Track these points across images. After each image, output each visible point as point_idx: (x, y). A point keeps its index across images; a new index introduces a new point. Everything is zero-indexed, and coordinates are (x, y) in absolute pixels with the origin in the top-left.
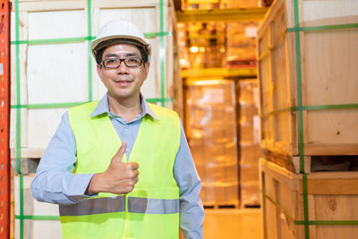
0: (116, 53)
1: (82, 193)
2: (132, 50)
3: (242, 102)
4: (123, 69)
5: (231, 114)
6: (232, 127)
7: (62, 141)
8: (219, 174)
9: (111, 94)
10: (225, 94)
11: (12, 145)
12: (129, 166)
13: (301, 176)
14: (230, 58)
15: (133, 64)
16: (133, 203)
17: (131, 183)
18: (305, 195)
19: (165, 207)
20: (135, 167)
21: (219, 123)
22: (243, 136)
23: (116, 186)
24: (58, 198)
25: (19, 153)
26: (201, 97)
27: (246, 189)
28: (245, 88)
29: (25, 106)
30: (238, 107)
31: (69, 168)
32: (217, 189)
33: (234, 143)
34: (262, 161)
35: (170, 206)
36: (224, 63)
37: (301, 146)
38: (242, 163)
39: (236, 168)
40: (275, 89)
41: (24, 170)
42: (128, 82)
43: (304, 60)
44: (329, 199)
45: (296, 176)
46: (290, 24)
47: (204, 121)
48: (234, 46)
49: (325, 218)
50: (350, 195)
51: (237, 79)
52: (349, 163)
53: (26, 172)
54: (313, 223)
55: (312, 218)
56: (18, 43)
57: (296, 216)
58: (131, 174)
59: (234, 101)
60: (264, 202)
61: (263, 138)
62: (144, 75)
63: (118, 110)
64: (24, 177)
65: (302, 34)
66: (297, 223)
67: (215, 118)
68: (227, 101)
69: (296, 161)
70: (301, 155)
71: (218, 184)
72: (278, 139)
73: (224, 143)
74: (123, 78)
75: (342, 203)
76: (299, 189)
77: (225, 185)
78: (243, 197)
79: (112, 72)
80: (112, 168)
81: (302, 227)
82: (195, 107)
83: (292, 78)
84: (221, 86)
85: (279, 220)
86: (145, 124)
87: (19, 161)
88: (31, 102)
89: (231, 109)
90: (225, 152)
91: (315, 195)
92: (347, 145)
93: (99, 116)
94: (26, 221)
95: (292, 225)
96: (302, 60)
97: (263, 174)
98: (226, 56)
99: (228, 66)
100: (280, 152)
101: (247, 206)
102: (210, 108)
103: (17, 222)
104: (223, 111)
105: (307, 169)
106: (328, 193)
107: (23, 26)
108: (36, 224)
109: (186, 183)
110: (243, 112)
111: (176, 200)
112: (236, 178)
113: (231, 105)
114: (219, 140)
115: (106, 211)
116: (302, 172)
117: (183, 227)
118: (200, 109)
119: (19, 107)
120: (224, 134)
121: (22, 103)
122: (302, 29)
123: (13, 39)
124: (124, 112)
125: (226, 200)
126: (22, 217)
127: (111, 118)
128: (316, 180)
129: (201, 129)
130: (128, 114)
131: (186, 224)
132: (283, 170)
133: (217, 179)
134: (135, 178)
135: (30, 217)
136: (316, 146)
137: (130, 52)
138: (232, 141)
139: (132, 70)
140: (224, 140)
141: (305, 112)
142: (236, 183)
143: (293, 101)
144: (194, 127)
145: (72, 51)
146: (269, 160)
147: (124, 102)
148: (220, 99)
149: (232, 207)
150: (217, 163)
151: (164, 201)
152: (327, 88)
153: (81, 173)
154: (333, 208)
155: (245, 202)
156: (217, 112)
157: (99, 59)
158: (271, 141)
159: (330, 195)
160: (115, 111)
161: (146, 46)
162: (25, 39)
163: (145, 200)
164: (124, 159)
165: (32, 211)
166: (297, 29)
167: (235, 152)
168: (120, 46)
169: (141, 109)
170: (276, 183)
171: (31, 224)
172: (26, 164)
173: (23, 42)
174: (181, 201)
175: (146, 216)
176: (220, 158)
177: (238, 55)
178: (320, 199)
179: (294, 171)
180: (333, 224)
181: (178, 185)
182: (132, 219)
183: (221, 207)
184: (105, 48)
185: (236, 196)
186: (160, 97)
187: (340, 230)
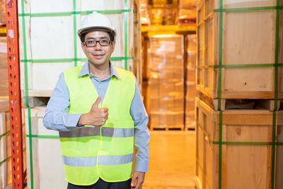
0: (94, 37)
1: (75, 125)
2: (104, 34)
3: (189, 52)
4: (98, 47)
5: (180, 60)
6: (181, 70)
7: (60, 92)
8: (170, 105)
9: (90, 62)
10: (176, 45)
11: (22, 88)
12: (103, 110)
13: (218, 112)
14: (182, 17)
15: (105, 44)
16: (105, 131)
17: (104, 120)
18: (221, 125)
19: (124, 133)
20: (106, 111)
21: (171, 67)
22: (189, 77)
23: (95, 122)
24: (60, 128)
25: (27, 93)
26: (159, 47)
27: (189, 116)
28: (192, 40)
29: (30, 61)
30: (186, 55)
31: (66, 109)
32: (168, 116)
33: (182, 83)
34: (197, 98)
35: (127, 132)
36: (177, 20)
37: (220, 92)
38: (187, 97)
39: (183, 101)
40: (207, 50)
41: (31, 105)
42: (102, 55)
43: (225, 32)
44: (236, 127)
45: (215, 112)
46: (217, 7)
47: (160, 66)
48: (185, 8)
49: (233, 140)
50: (250, 126)
51: (186, 34)
52: (253, 104)
53: (33, 106)
54: (224, 143)
55: (224, 140)
56: (23, 15)
57: (214, 138)
58: (104, 115)
59: (183, 51)
60: (197, 127)
61: (199, 83)
62: (112, 49)
63: (96, 73)
64: (32, 110)
65: (224, 13)
66: (214, 143)
67: (168, 63)
68: (178, 51)
69: (216, 102)
70: (219, 99)
71: (170, 113)
72: (206, 86)
73: (175, 83)
74: (99, 53)
75: (245, 130)
76: (217, 120)
77: (173, 113)
78: (187, 122)
79: (92, 49)
80: (92, 111)
81: (217, 146)
82: (153, 55)
83: (216, 45)
84: (174, 39)
85: (205, 140)
86: (112, 82)
87: (27, 98)
88: (34, 58)
89: (180, 57)
90: (175, 89)
91: (227, 125)
92: (250, 92)
93: (83, 76)
94: (33, 138)
95: (212, 144)
96: (223, 32)
97: (198, 109)
98: (178, 16)
99: (179, 24)
100: (207, 95)
101: (190, 129)
102: (164, 56)
103: (28, 139)
104: (175, 58)
105: (223, 108)
106: (236, 124)
107: (26, 3)
108: (40, 140)
109: (138, 118)
110: (189, 59)
111: (132, 129)
112: (182, 108)
113: (181, 54)
114: (170, 80)
115: (88, 135)
116: (219, 110)
117: (136, 145)
118: (157, 57)
119: (26, 61)
120: (174, 76)
121: (28, 59)
122: (225, 10)
123: (20, 12)
124: (99, 73)
125: (175, 124)
126: (31, 136)
127: (91, 78)
128: (229, 115)
129: (157, 71)
130: (102, 75)
131: (138, 143)
132: (208, 107)
133: (169, 109)
134: (106, 117)
135: (36, 136)
136: (230, 92)
137: (103, 36)
138: (181, 81)
139: (103, 48)
140: (175, 80)
141: (223, 69)
142: (182, 112)
143: (216, 61)
144: (152, 71)
145: (62, 22)
146: (201, 99)
147: (99, 67)
148: (172, 49)
149: (179, 129)
150: (170, 97)
151: (124, 130)
152: (240, 53)
153: (74, 113)
154: (239, 133)
155: (188, 126)
156: (170, 59)
157: (83, 40)
158: (203, 86)
159: (238, 125)
160: (94, 73)
161: (113, 32)
162: (29, 13)
163: (112, 129)
164: (100, 106)
165: (37, 132)
166: (221, 10)
167: (182, 89)
168: (97, 33)
169: (110, 72)
170: (205, 116)
171: (37, 141)
172: (32, 101)
173: (27, 15)
174: (135, 129)
175: (113, 138)
176: (171, 94)
177: (188, 14)
178: (230, 128)
179: (214, 109)
180: (238, 144)
181: (133, 119)
182: (104, 140)
183: (170, 129)
184: (87, 33)
185: (182, 122)
186: (124, 56)
187: (242, 148)
